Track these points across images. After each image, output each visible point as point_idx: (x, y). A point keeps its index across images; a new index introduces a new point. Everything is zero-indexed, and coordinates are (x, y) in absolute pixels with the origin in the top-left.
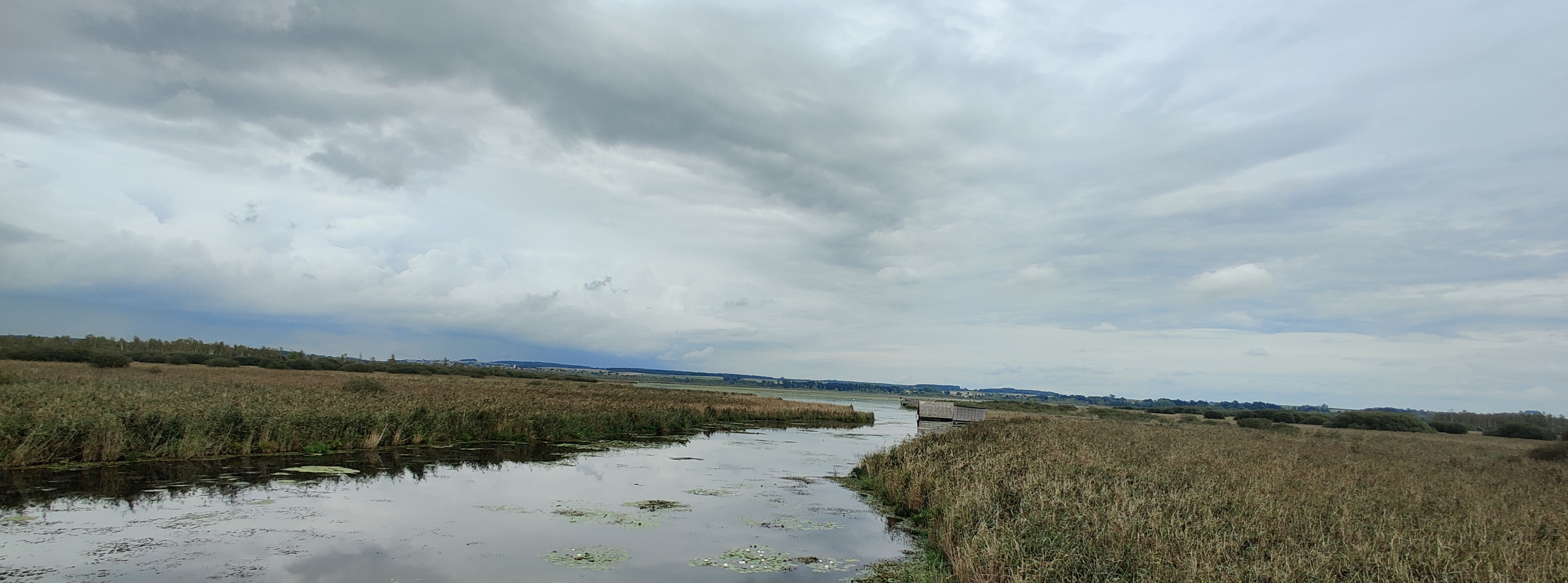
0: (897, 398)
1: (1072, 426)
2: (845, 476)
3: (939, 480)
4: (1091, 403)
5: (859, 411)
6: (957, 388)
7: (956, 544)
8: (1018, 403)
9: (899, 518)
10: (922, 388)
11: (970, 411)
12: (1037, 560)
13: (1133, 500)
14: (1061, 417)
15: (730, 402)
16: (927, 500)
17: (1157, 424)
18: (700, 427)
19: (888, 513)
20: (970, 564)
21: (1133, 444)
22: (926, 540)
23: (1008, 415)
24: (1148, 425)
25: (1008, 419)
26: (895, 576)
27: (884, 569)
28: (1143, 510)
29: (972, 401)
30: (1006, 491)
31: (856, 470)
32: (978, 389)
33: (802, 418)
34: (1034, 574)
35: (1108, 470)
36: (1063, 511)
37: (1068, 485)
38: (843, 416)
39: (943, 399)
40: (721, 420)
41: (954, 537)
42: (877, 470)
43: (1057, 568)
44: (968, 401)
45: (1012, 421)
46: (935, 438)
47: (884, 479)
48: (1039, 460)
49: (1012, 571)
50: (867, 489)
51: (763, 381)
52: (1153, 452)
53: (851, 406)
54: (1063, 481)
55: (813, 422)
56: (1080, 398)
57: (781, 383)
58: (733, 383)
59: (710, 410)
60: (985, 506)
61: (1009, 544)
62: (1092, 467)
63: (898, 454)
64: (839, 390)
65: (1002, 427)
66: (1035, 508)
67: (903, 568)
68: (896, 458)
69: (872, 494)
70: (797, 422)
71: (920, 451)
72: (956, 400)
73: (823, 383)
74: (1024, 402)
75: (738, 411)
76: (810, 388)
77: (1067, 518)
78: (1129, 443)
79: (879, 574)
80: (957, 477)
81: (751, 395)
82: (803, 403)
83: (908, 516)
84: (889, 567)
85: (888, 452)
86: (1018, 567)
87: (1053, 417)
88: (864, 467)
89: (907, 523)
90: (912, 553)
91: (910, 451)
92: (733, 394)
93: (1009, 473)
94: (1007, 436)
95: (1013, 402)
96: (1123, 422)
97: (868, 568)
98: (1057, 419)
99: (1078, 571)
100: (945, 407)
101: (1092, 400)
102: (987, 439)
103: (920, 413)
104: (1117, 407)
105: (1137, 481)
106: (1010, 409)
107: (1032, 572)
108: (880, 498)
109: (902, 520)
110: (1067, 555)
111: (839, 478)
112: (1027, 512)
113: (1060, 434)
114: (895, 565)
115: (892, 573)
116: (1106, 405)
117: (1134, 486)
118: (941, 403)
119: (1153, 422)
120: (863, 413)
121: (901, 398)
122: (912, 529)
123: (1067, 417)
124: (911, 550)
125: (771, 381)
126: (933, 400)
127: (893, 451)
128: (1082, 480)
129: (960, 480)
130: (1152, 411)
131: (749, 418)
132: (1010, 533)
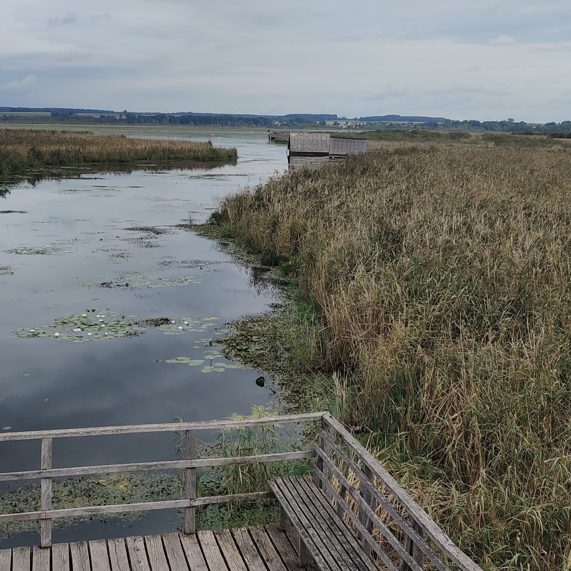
0: (265, 132)
1: (464, 155)
2: (202, 223)
3: (311, 221)
4: (486, 128)
5: (219, 147)
6: (333, 117)
7: (330, 292)
8: (404, 132)
9: (266, 267)
10: (294, 119)
11: (349, 143)
12: (421, 304)
13: (530, 233)
14: (452, 146)
15: (60, 142)
16: (297, 244)
17: (559, 150)
18: (23, 173)
19: (253, 263)
20: (345, 312)
21: (532, 172)
22: (296, 291)
23: (392, 146)
24: (549, 152)
25: (391, 150)
26: (261, 333)
27: (248, 326)
28: (541, 244)
29: (351, 131)
30: (387, 229)
31: (215, 216)
32: (358, 118)
33: (150, 158)
34: (417, 320)
35: (503, 201)
36: (451, 249)
37: (458, 220)
38: (200, 154)
39: (318, 131)
40: (49, 164)
41: (328, 284)
42: (240, 214)
43: (443, 311)
44: (347, 131)
45: (397, 152)
46: (307, 174)
47: (248, 224)
48: (425, 194)
49: (393, 318)
50: (229, 236)
51: (101, 116)
52: (554, 181)
53: (210, 142)
54: (452, 216)
55: (164, 163)
56: (475, 124)
57: (124, 117)
58: (63, 120)
59: (35, 152)
60: (364, 247)
61: (390, 287)
62: (485, 200)
63: (264, 194)
64: (195, 124)
65: (385, 159)
66: (419, 246)
67: (270, 324)
68: (262, 199)
69: (234, 242)
70: (144, 164)
71: (289, 189)
72: (333, 131)
73: (176, 116)
74: (410, 131)
75: (69, 152)
76: (160, 122)
77: (456, 256)
78: (528, 172)
79: (242, 332)
80: (333, 216)
81: (87, 132)
82: (151, 141)
83: (276, 264)
84: (254, 324)
85: (253, 193)
86: (400, 314)
87: (442, 146)
88: (225, 211)
89: (274, 273)
90: (281, 306)
91: (278, 190)
92: (63, 132)
93: (391, 210)
94: (390, 170)
95: (398, 131)
96: (522, 149)
97: (230, 326)
98: (448, 148)
99: (467, 314)
100: (319, 139)
101: (488, 126)
102: (367, 174)
103: (291, 148)
104: (517, 132)
105: (536, 213)
106: (395, 139)
107: (416, 318)
108: (243, 246)
109: (270, 270)
110: (454, 296)
111: (195, 225)
112: (411, 251)
113: (450, 164)
114: (261, 321)
115: (257, 330)
116: (503, 130)
117: (532, 218)
118: (316, 134)
119: (555, 148)
120: (224, 149)
121: (269, 131)
122: (281, 279)
123: (460, 145)
124: (280, 302)
125: (111, 115)
126: (306, 132)
127: (259, 190)
128: (474, 214)
129: (335, 220)
130: (555, 136)
131: (85, 161)
132: (391, 275)
